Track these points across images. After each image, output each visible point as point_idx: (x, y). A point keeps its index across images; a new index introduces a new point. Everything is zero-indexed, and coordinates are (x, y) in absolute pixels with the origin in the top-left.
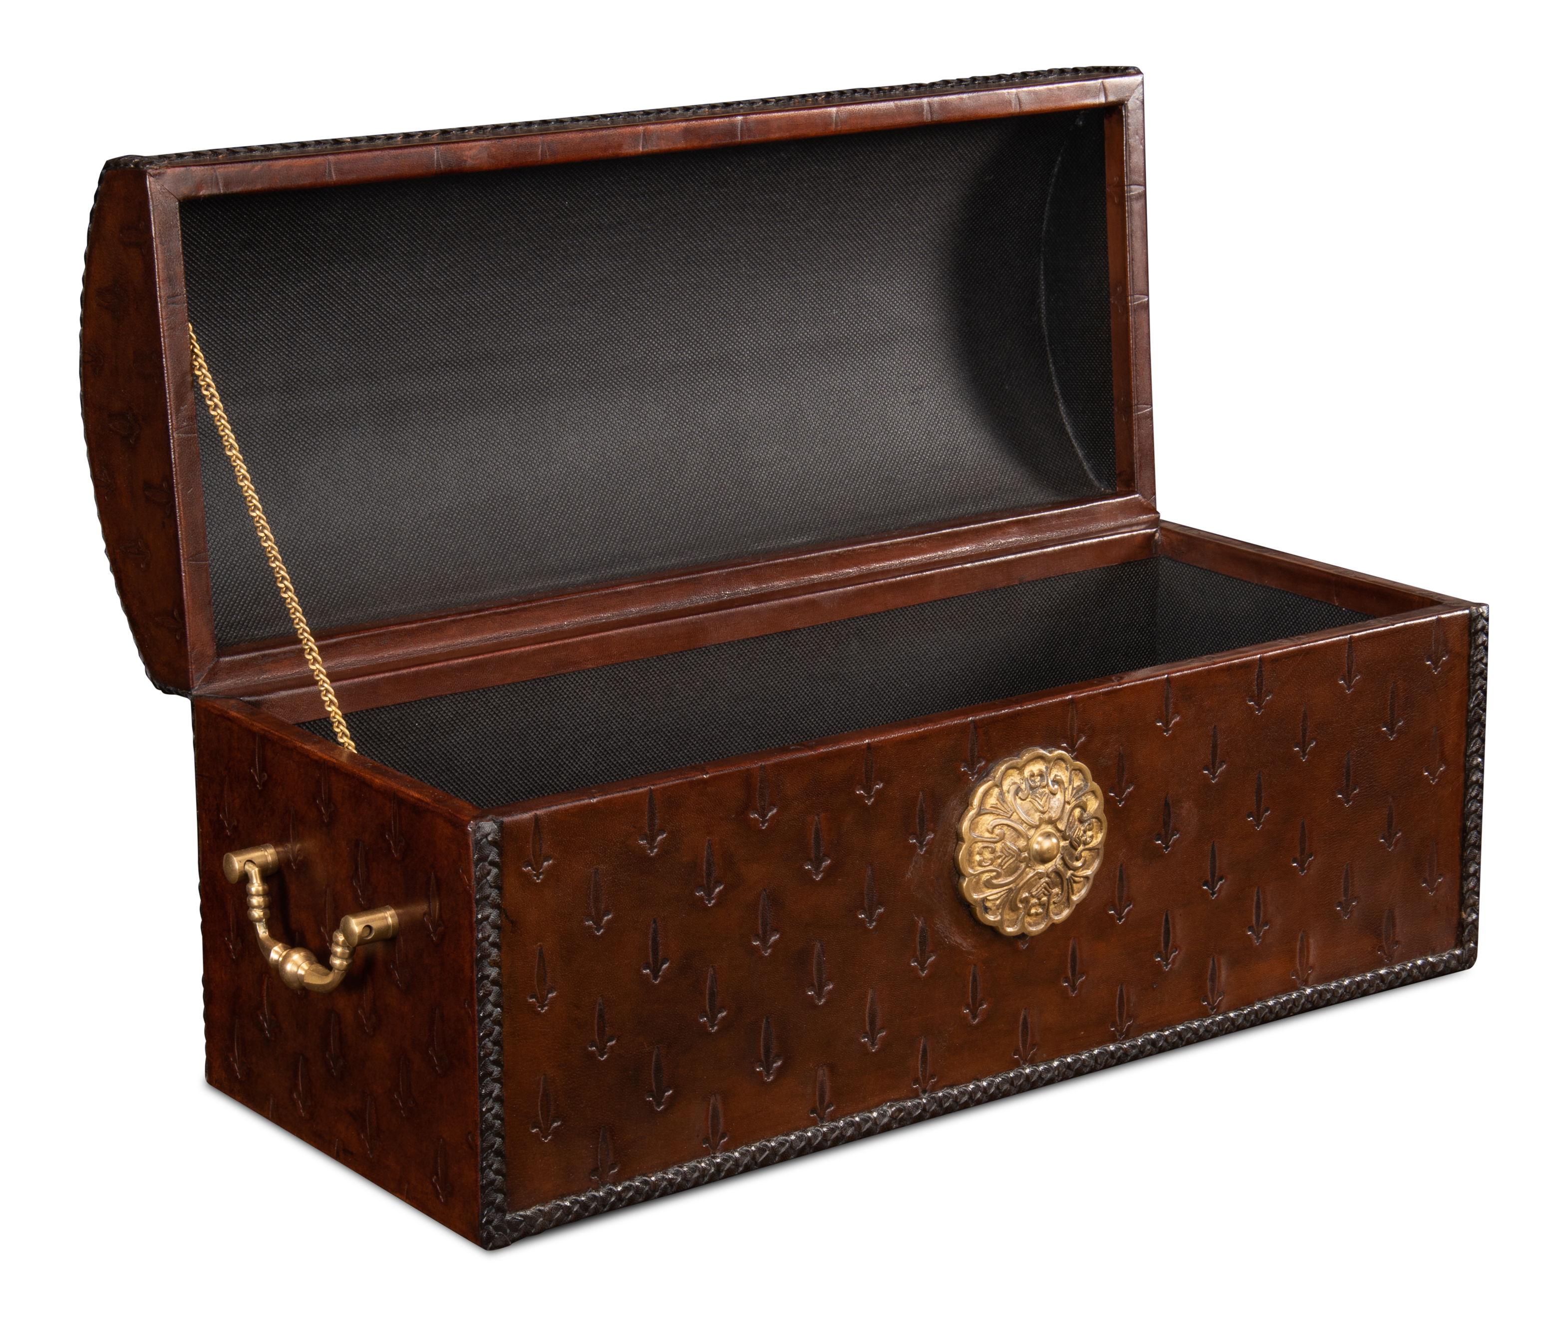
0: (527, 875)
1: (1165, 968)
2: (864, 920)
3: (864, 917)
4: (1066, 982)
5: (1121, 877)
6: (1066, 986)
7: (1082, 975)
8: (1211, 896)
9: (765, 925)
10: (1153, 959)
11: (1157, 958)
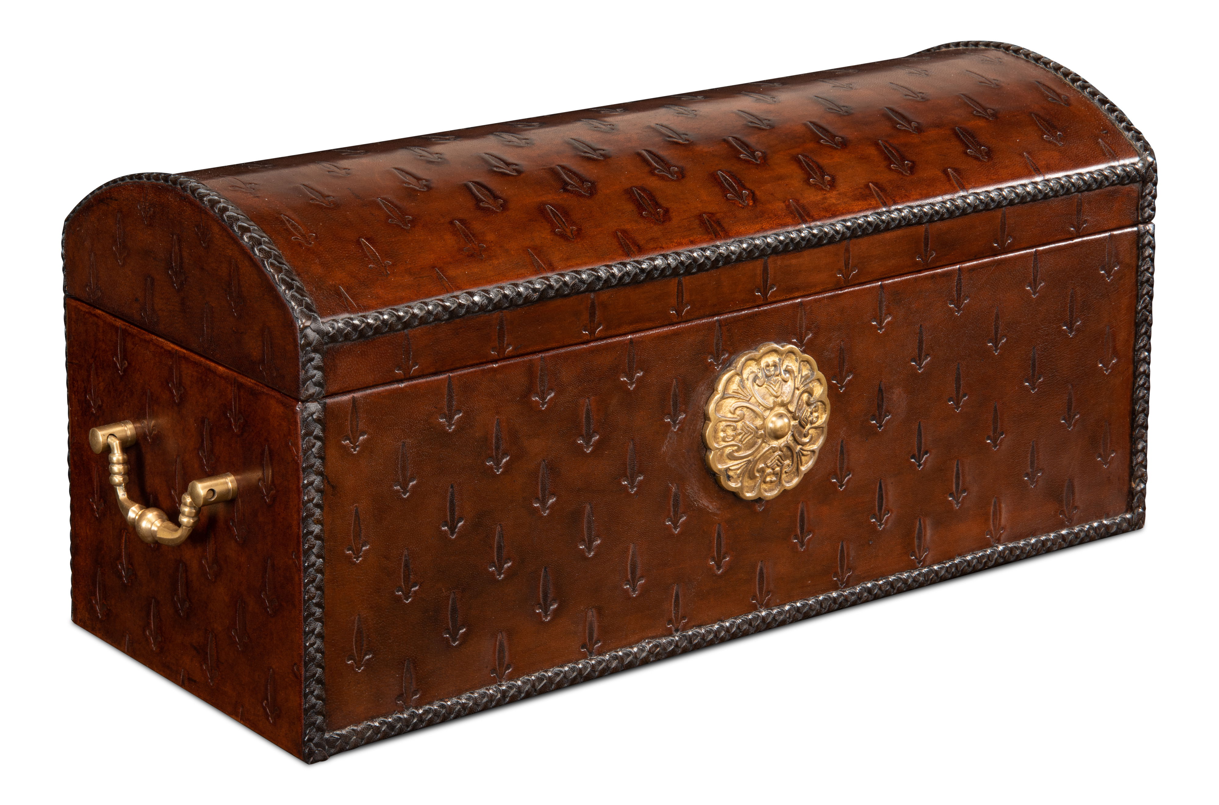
0: (345, 447)
1: (879, 527)
2: (627, 486)
3: (627, 483)
4: (796, 539)
5: (842, 452)
6: (796, 542)
7: (808, 534)
8: (918, 468)
9: (544, 489)
10: (869, 520)
11: (872, 519)
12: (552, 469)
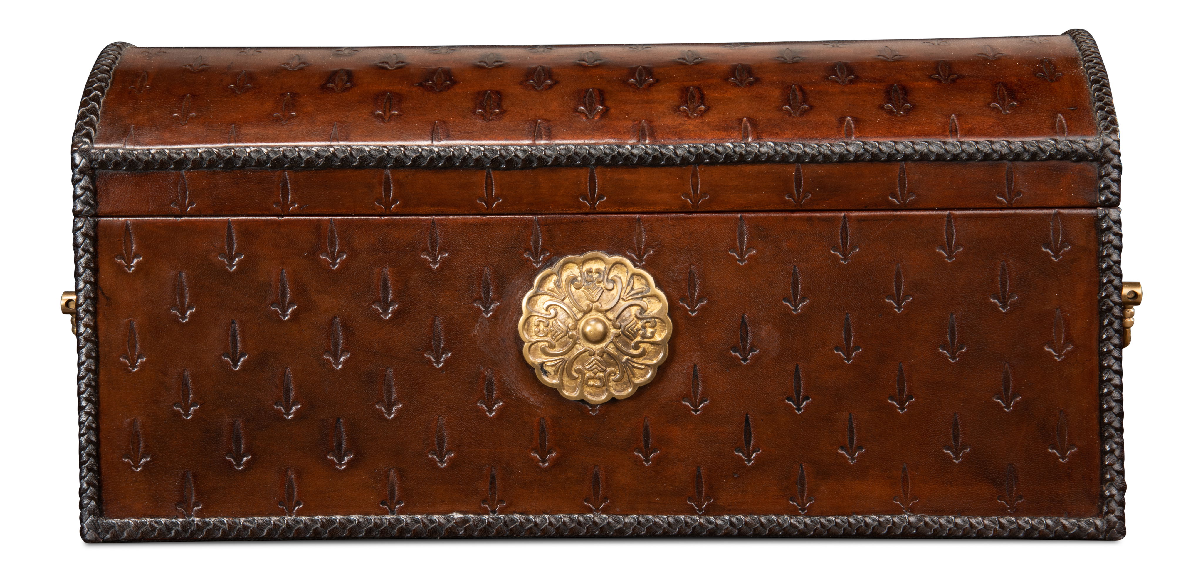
0: (120, 266)
1: (746, 463)
2: (431, 360)
3: (431, 357)
4: (639, 452)
5: (695, 376)
6: (639, 456)
7: (655, 450)
8: (796, 411)
9: (336, 345)
10: (733, 452)
11: (737, 452)
12: (345, 327)
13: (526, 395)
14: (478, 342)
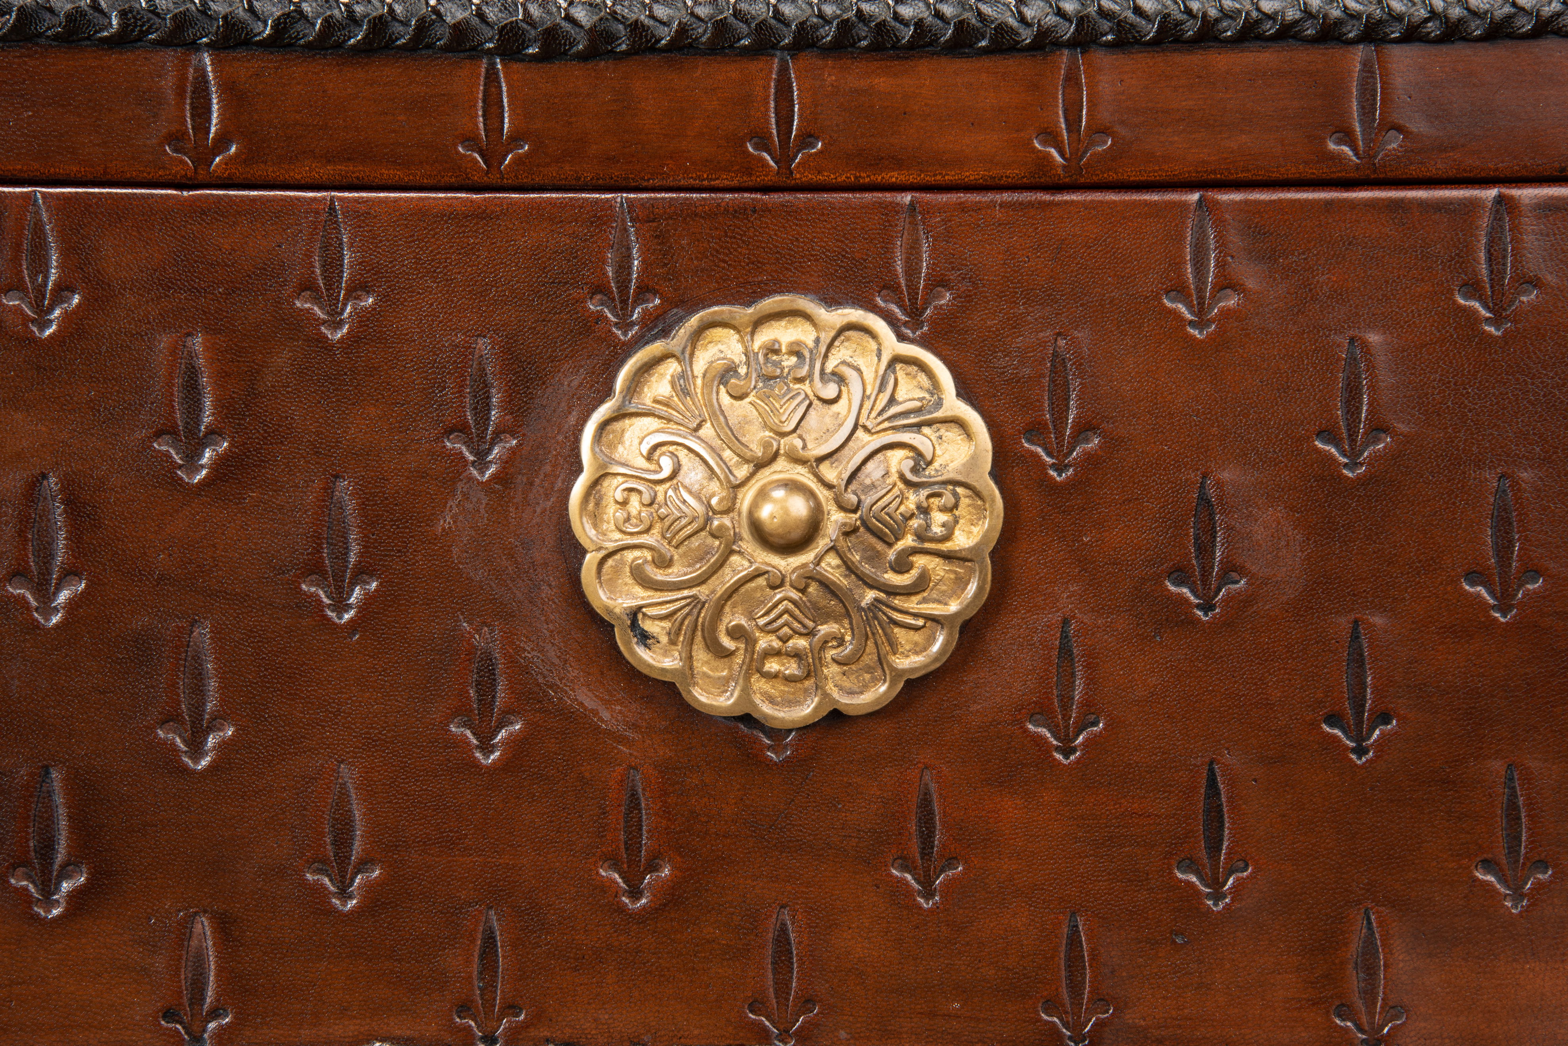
1: (1210, 903)
2: (320, 601)
3: (321, 593)
4: (905, 868)
5: (1065, 651)
6: (905, 879)
7: (951, 861)
8: (1353, 757)
9: (46, 555)
10: (1171, 873)
11: (1183, 872)
12: (72, 504)
13: (590, 703)
14: (455, 550)
